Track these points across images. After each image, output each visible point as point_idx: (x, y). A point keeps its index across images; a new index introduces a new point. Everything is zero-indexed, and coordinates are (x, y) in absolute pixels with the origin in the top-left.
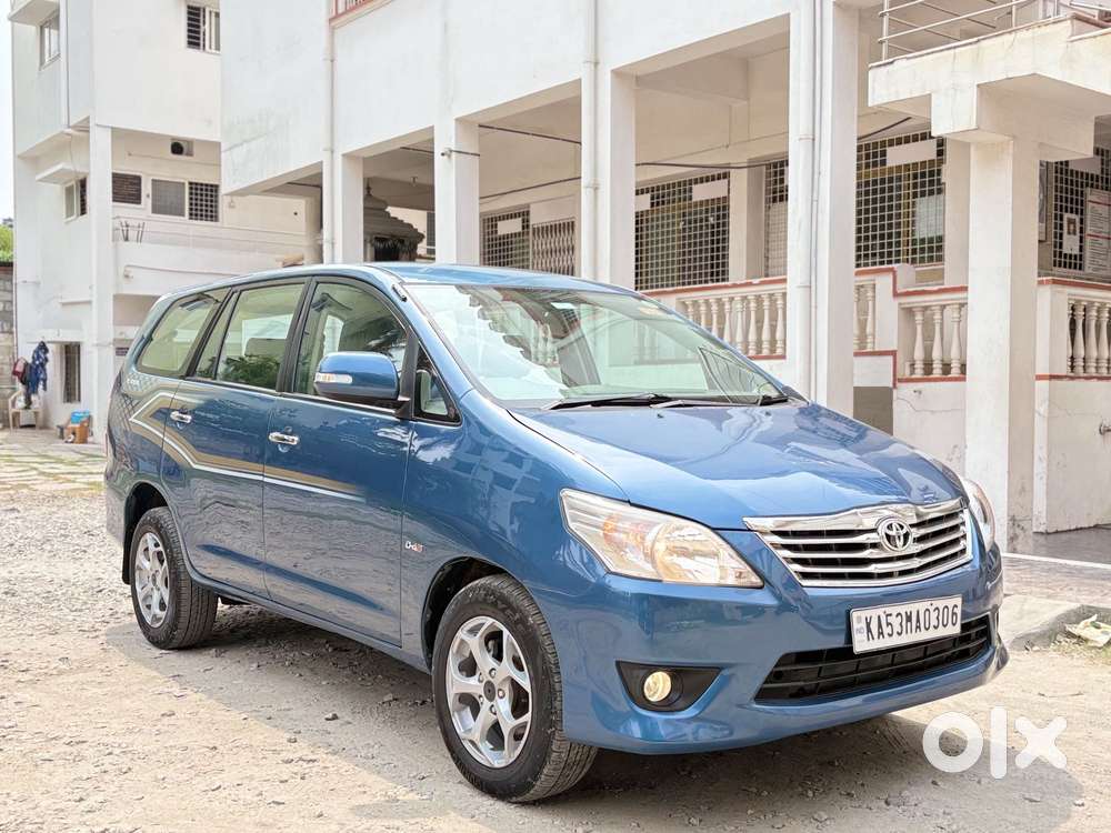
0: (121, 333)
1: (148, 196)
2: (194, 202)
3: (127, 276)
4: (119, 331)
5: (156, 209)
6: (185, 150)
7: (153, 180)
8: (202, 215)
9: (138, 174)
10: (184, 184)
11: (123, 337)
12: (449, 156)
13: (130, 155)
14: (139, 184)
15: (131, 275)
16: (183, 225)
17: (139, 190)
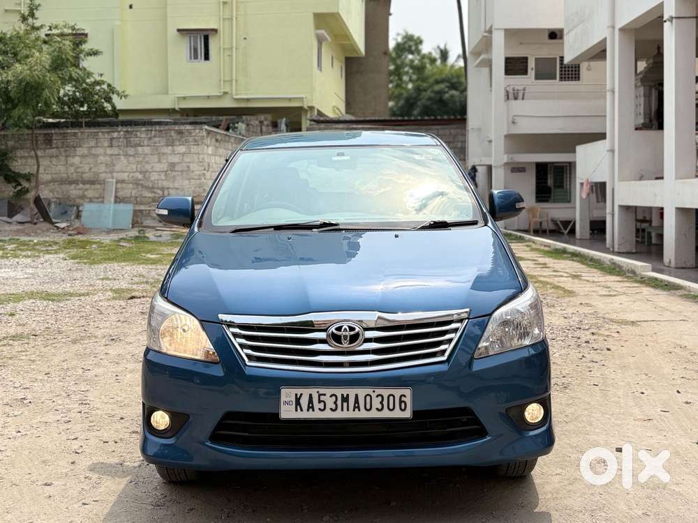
0: (511, 159)
1: (532, 69)
2: (563, 69)
3: (514, 122)
4: (510, 157)
5: (537, 77)
6: (558, 36)
7: (536, 59)
8: (569, 78)
9: (526, 56)
10: (556, 58)
11: (512, 161)
12: (671, 22)
13: (521, 44)
14: (527, 62)
15: (515, 121)
16: (556, 85)
17: (527, 66)
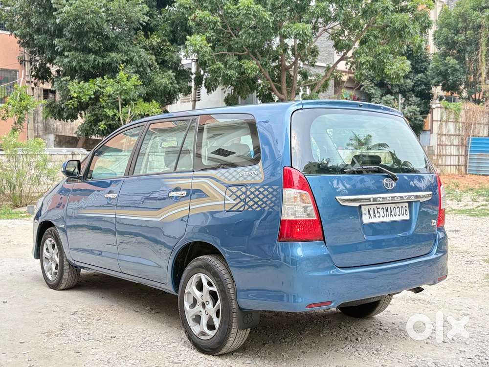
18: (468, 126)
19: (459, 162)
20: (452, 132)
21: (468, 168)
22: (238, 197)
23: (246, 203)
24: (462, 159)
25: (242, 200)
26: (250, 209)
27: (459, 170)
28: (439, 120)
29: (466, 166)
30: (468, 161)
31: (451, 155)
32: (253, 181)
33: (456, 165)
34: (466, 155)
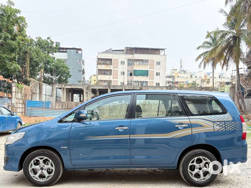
18: (26, 95)
19: (22, 111)
20: (20, 97)
21: (26, 114)
22: (221, 126)
23: (226, 128)
24: (23, 109)
25: (223, 127)
26: (228, 130)
27: (22, 114)
28: (15, 91)
29: (25, 113)
30: (26, 110)
31: (19, 108)
32: (227, 120)
33: (21, 112)
34: (25, 108)
